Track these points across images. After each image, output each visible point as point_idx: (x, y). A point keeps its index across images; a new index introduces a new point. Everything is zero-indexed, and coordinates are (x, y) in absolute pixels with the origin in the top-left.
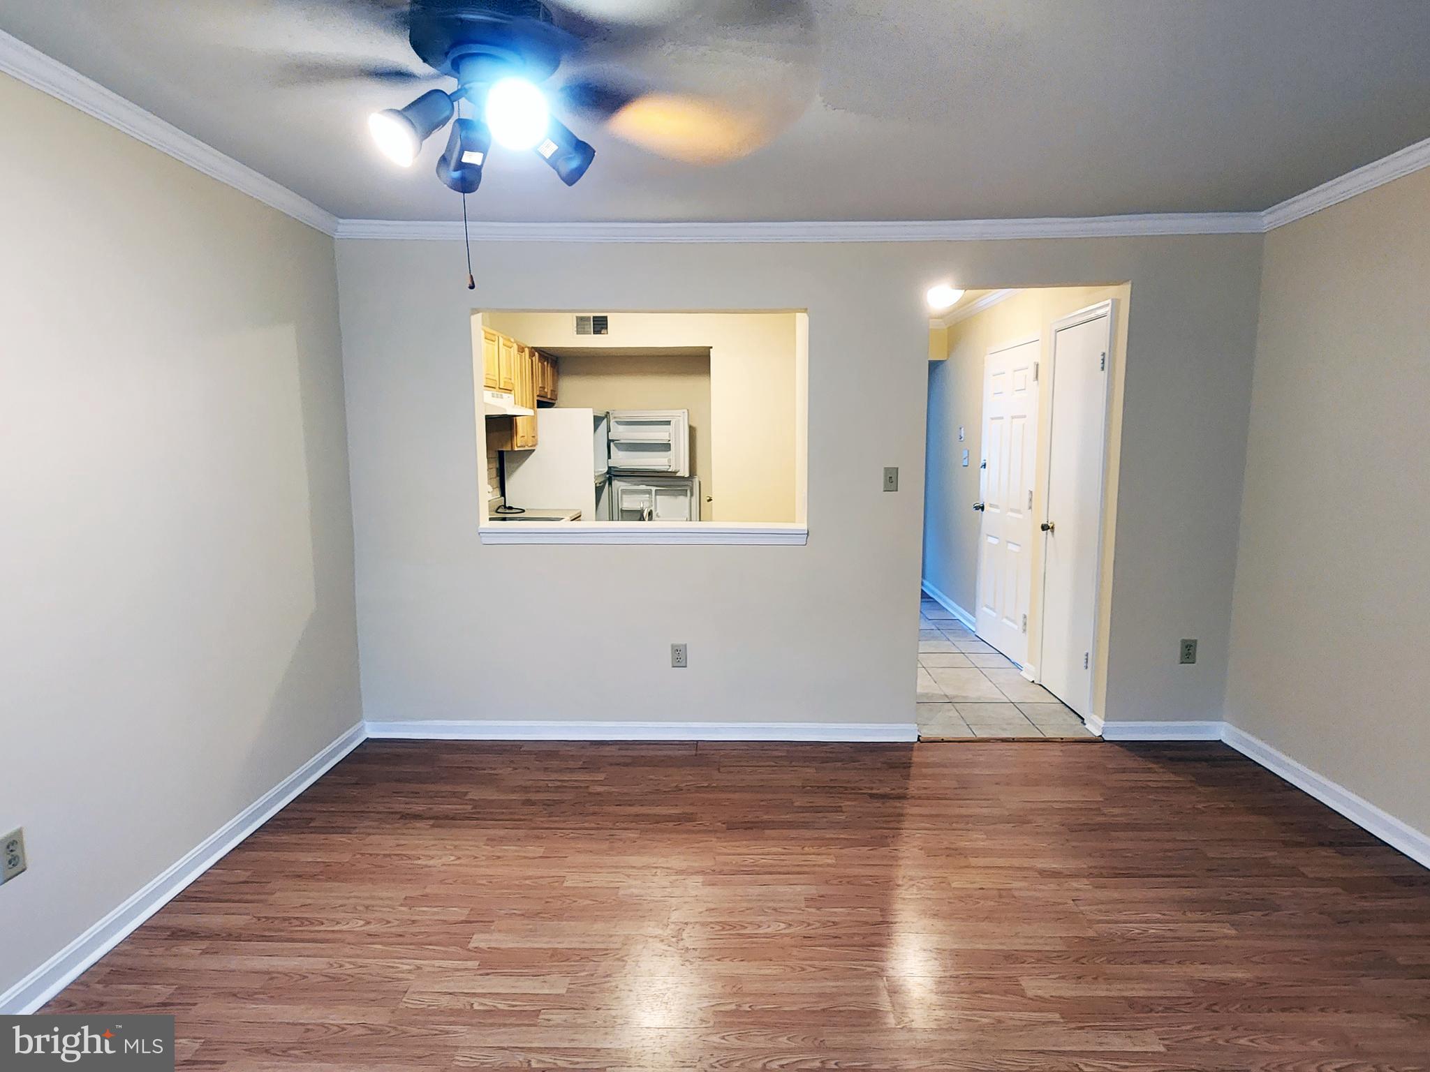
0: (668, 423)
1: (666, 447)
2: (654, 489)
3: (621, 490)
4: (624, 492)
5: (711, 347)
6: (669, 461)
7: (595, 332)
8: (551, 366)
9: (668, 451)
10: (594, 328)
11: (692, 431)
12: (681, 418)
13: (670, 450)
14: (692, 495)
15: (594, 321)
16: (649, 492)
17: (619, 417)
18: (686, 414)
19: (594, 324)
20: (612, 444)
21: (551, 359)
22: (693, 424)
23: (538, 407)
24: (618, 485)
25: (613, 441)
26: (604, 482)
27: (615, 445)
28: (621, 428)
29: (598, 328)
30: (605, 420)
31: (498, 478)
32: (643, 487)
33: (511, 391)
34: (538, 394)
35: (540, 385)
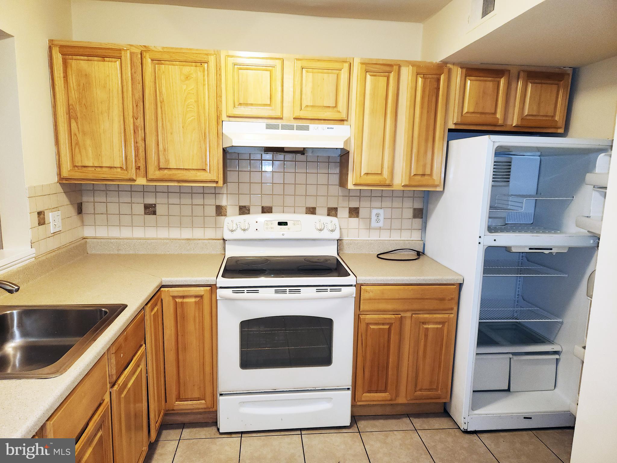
8: (528, 82)
21: (531, 72)
31: (418, 220)
33: (343, 122)
34: (455, 121)
35: (465, 110)
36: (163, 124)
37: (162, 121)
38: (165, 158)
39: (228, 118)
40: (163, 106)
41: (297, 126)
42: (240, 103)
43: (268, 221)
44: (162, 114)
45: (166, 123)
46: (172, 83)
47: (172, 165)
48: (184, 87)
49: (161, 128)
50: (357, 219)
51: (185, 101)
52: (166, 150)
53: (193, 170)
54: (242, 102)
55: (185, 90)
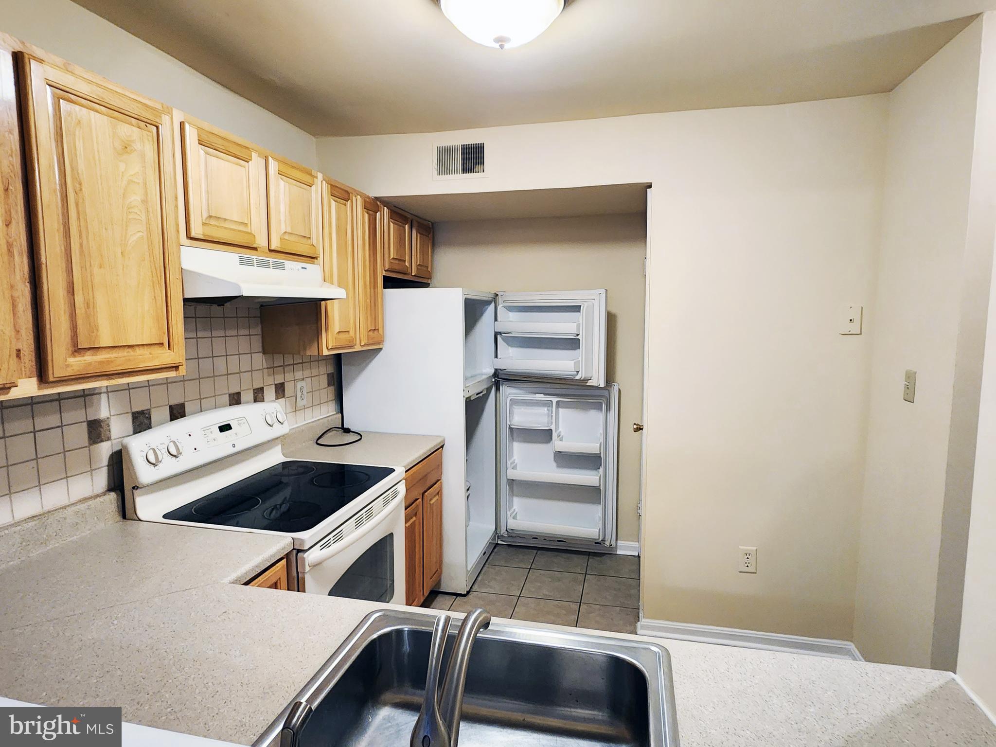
0: (577, 309)
1: (573, 343)
2: (555, 400)
3: (511, 400)
4: (514, 402)
5: (650, 186)
6: (577, 364)
7: (465, 170)
8: (418, 232)
9: (574, 349)
10: (463, 165)
11: (611, 320)
12: (597, 301)
13: (579, 348)
14: (608, 408)
15: (462, 154)
16: (549, 404)
17: (513, 301)
18: (604, 295)
19: (463, 159)
20: (498, 336)
21: (418, 223)
22: (613, 310)
23: (385, 288)
24: (508, 392)
25: (500, 333)
26: (489, 390)
27: (504, 339)
28: (513, 316)
29: (468, 165)
30: (493, 305)
31: (332, 388)
32: (540, 397)
33: (313, 260)
34: (387, 268)
35: (392, 257)
36: (81, 245)
37: (80, 236)
38: (90, 324)
39: (189, 241)
40: (81, 201)
41: (274, 263)
42: (210, 215)
43: (204, 429)
44: (79, 218)
45: (88, 242)
46: (98, 151)
47: (105, 340)
48: (122, 167)
49: (77, 252)
50: (283, 399)
51: (124, 197)
52: (91, 306)
53: (141, 348)
54: (213, 215)
55: (122, 172)
